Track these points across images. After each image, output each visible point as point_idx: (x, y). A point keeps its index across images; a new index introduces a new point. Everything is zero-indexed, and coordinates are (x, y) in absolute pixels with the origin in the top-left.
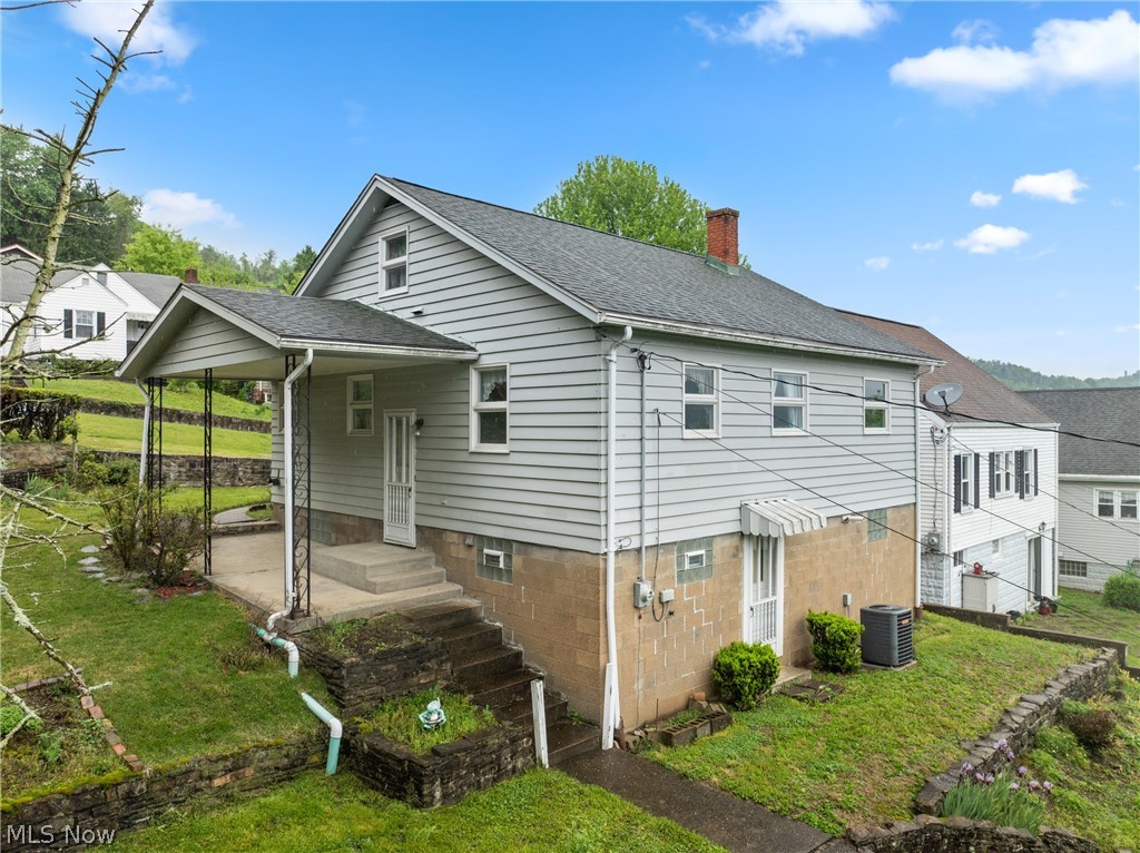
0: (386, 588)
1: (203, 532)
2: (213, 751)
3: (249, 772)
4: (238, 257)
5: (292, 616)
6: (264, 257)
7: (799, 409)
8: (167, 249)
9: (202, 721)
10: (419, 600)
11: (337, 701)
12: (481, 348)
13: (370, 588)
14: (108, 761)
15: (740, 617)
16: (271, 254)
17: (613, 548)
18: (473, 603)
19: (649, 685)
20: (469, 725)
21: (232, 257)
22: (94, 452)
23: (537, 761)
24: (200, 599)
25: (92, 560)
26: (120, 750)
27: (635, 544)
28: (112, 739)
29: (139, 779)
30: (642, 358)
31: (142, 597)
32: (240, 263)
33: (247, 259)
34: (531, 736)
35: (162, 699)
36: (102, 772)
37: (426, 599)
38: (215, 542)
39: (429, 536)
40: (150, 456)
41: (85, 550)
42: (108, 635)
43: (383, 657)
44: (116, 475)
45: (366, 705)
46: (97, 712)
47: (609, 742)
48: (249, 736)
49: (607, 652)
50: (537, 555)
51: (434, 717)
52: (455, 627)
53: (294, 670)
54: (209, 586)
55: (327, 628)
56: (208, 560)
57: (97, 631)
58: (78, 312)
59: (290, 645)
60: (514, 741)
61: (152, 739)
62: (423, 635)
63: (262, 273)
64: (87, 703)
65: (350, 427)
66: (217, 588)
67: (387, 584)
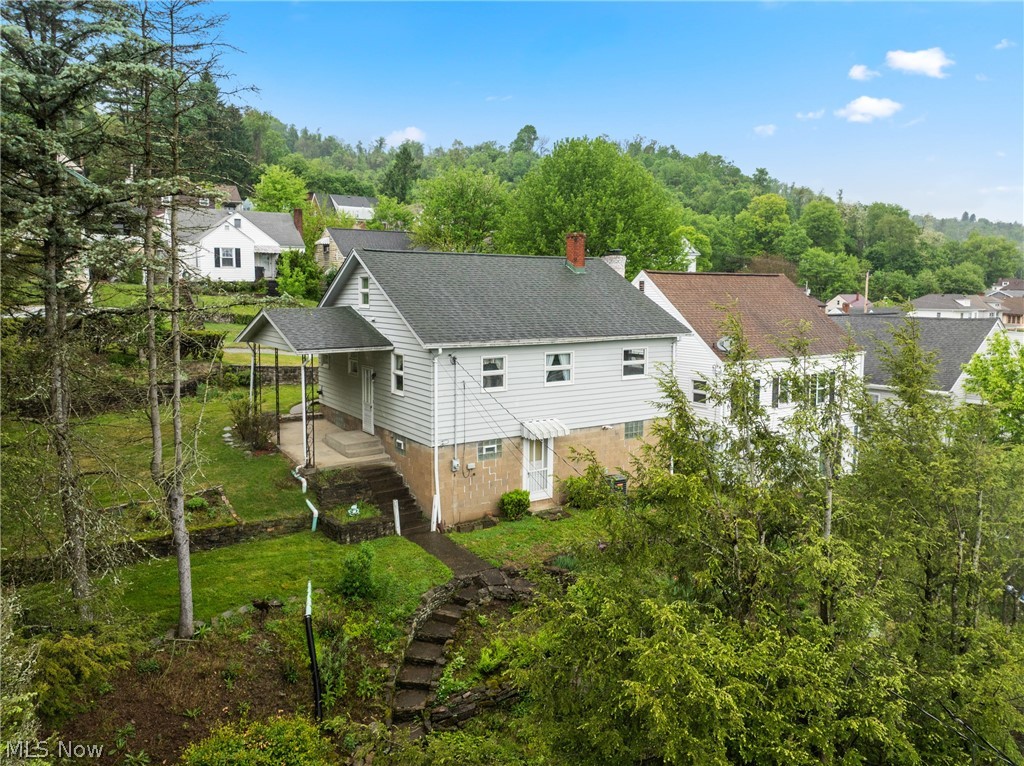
0: (353, 455)
1: (276, 421)
2: (268, 519)
3: (281, 527)
4: (354, 146)
5: (306, 467)
6: (375, 144)
7: (569, 371)
8: (283, 187)
9: (266, 508)
10: (367, 462)
11: (319, 504)
12: (395, 345)
13: (346, 455)
14: (230, 518)
15: (521, 477)
16: (381, 142)
17: (437, 445)
18: (392, 464)
19: (460, 506)
20: (368, 515)
21: (349, 146)
22: (231, 366)
23: (395, 532)
24: (272, 457)
25: (228, 435)
26: (235, 515)
27: (451, 442)
28: (232, 512)
29: (241, 525)
30: (454, 359)
31: (248, 455)
32: (356, 150)
33: (362, 146)
34: (393, 522)
35: (251, 499)
36: (228, 522)
37: (371, 462)
38: (282, 426)
39: (379, 430)
40: (255, 367)
41: (225, 429)
42: (233, 472)
43: (340, 487)
44: (243, 380)
45: (331, 506)
46: (227, 502)
47: (434, 528)
48: (282, 514)
49: (435, 490)
50: (414, 445)
51: (354, 512)
52: (382, 475)
53: (304, 490)
54: (278, 451)
55: (321, 473)
56: (279, 437)
57: (228, 470)
58: (223, 249)
59: (303, 480)
60: (384, 523)
61: (246, 513)
62: (360, 478)
63: (372, 160)
64: (224, 498)
65: (349, 371)
66: (281, 452)
67: (354, 454)
